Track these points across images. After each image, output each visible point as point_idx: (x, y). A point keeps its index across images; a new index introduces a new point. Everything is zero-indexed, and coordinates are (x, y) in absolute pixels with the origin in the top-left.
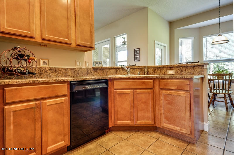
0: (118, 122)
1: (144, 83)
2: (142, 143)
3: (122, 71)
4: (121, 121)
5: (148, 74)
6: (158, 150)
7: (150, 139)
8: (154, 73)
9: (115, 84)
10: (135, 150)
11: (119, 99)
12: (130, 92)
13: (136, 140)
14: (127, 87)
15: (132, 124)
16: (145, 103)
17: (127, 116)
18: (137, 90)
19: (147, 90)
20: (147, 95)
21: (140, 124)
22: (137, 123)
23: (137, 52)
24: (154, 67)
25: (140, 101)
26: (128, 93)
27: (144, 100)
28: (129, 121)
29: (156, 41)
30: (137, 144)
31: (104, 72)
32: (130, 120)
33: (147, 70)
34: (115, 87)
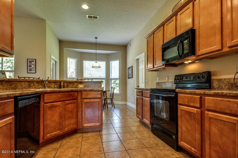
0: (48, 135)
1: (71, 95)
2: (75, 143)
3: (36, 85)
4: (50, 134)
5: (64, 88)
6: (88, 142)
7: (78, 139)
8: (68, 86)
9: (45, 98)
10: (75, 148)
11: (49, 112)
12: (60, 104)
13: (68, 144)
14: (58, 100)
15: (61, 133)
16: (71, 112)
17: (56, 127)
18: (66, 102)
19: (73, 101)
20: (73, 104)
21: (67, 130)
22: (65, 130)
23: (31, 63)
24: (67, 82)
25: (68, 111)
26: (58, 106)
27: (70, 110)
28: (58, 132)
29: (52, 56)
30: (72, 145)
31: (12, 85)
32: (59, 130)
33: (64, 84)
34: (46, 101)
